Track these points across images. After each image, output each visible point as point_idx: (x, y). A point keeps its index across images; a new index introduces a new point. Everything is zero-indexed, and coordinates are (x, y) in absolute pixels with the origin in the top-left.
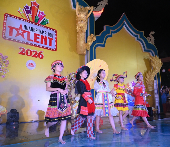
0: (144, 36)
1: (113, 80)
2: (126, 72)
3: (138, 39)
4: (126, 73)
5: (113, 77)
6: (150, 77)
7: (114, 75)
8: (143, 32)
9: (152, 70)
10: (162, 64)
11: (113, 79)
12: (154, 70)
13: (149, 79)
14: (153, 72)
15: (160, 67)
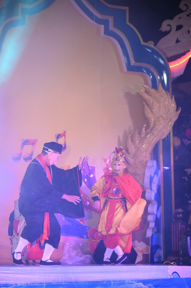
0: (128, 23)
1: (22, 159)
2: (65, 132)
3: (107, 32)
4: (65, 136)
5: (22, 147)
6: (138, 149)
7: (26, 142)
8: (127, 8)
9: (146, 130)
10: (179, 112)
11: (20, 155)
12: (151, 130)
13: (135, 156)
14: (146, 135)
15: (171, 120)
